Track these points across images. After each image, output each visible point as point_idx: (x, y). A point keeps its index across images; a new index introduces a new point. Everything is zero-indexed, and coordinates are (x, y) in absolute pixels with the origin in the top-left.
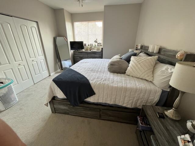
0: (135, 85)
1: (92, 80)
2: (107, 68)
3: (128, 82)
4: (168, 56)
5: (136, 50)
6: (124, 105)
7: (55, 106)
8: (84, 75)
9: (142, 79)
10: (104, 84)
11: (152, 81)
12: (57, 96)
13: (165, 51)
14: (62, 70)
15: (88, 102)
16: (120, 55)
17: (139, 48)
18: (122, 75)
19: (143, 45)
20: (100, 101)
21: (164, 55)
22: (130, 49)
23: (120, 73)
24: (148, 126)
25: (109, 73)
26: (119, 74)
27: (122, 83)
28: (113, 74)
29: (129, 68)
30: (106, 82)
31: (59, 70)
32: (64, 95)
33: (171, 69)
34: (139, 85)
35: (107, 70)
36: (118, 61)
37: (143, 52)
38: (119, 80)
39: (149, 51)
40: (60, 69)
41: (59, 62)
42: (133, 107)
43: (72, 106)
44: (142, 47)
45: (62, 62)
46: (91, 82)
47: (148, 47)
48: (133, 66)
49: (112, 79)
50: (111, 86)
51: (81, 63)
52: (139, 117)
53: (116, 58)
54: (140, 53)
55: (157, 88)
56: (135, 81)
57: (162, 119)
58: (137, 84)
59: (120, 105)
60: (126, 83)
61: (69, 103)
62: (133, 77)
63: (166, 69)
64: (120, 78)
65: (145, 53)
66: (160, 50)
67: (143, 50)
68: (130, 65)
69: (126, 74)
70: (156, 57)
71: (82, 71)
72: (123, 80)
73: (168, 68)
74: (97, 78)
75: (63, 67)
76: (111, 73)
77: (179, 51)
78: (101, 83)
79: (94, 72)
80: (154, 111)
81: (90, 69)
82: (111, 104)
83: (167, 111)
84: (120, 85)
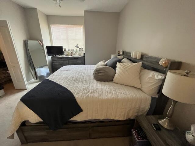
0: (126, 94)
1: (77, 94)
2: (93, 76)
3: (118, 91)
4: (151, 62)
5: (118, 56)
6: (116, 119)
7: (26, 134)
8: (66, 87)
9: (130, 86)
10: (93, 97)
11: (140, 88)
12: (28, 121)
13: (147, 58)
14: (37, 79)
15: (73, 121)
16: (104, 61)
17: (121, 53)
18: (110, 83)
19: (124, 51)
20: (89, 118)
21: (147, 61)
22: (113, 54)
23: (107, 81)
24: (145, 140)
25: (95, 81)
26: (107, 83)
27: (113, 93)
28: (100, 82)
29: (116, 75)
30: (95, 95)
31: (33, 80)
32: (39, 118)
33: (157, 76)
34: (129, 94)
35: (93, 78)
36: (103, 68)
37: (125, 58)
38: (108, 90)
39: (131, 57)
40: (34, 78)
41: (32, 70)
42: (125, 119)
43: (51, 130)
44: (123, 53)
45: (36, 70)
46: (76, 96)
47: (130, 53)
48: (120, 73)
49: (101, 90)
50: (100, 98)
51: (62, 71)
52: (134, 131)
53: (101, 64)
54: (123, 59)
55: (147, 96)
56: (124, 90)
57: (159, 132)
58: (128, 93)
59: (112, 118)
60: (116, 93)
61: (47, 127)
62: (121, 84)
63: (152, 76)
64: (109, 87)
65: (127, 59)
66: (142, 56)
67: (125, 56)
68: (117, 72)
69: (114, 82)
70: (141, 63)
71: (63, 81)
72: (113, 90)
73: (155, 75)
74: (83, 90)
75: (38, 75)
76: (98, 82)
77: (161, 58)
78: (89, 96)
79: (79, 82)
80: (149, 122)
81: (74, 79)
82: (101, 119)
83: (161, 121)
84: (110, 96)
